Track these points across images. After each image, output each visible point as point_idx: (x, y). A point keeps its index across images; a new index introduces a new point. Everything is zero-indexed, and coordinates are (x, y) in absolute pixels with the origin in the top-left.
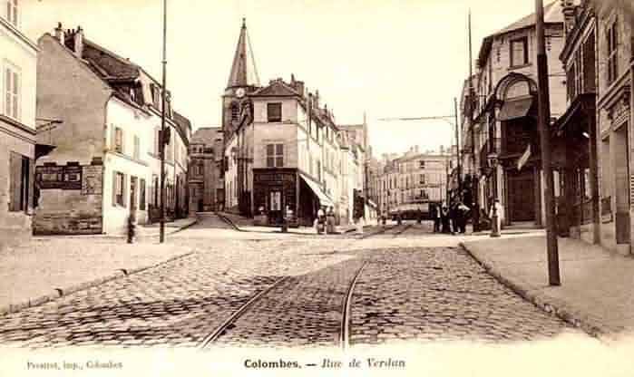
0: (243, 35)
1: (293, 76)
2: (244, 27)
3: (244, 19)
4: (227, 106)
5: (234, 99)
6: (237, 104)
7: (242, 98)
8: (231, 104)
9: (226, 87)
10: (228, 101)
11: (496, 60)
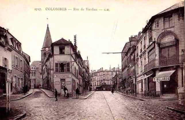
1: (69, 40)
2: (48, 27)
3: (48, 25)
5: (45, 51)
8: (44, 53)
9: (42, 48)
11: (157, 26)
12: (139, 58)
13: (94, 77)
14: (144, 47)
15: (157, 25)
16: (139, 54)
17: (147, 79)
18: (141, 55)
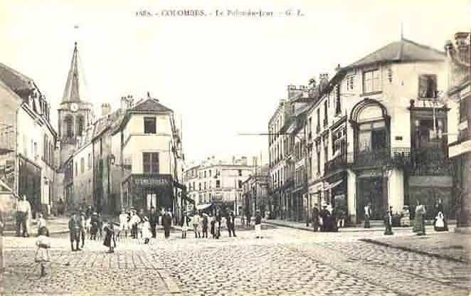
0: (75, 57)
2: (76, 50)
3: (76, 43)
4: (62, 119)
5: (69, 113)
6: (72, 117)
7: (76, 112)
8: (67, 117)
9: (61, 103)
10: (64, 114)
11: (349, 87)
12: (314, 143)
13: (192, 181)
14: (324, 123)
15: (350, 85)
16: (315, 136)
17: (330, 191)
18: (319, 139)
